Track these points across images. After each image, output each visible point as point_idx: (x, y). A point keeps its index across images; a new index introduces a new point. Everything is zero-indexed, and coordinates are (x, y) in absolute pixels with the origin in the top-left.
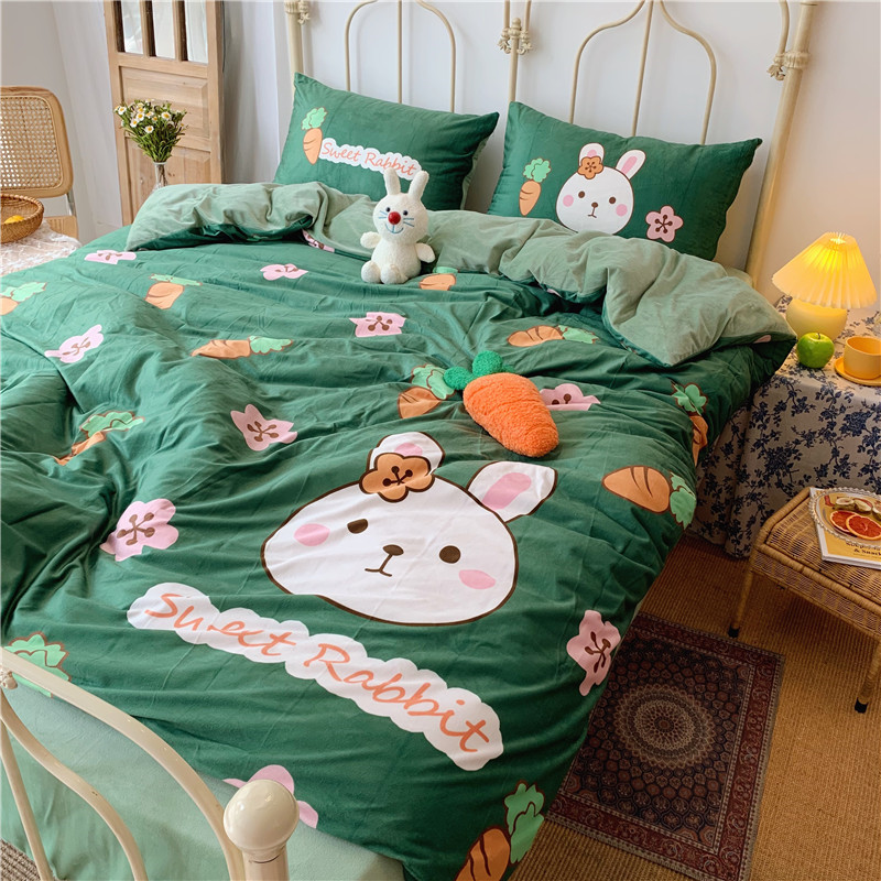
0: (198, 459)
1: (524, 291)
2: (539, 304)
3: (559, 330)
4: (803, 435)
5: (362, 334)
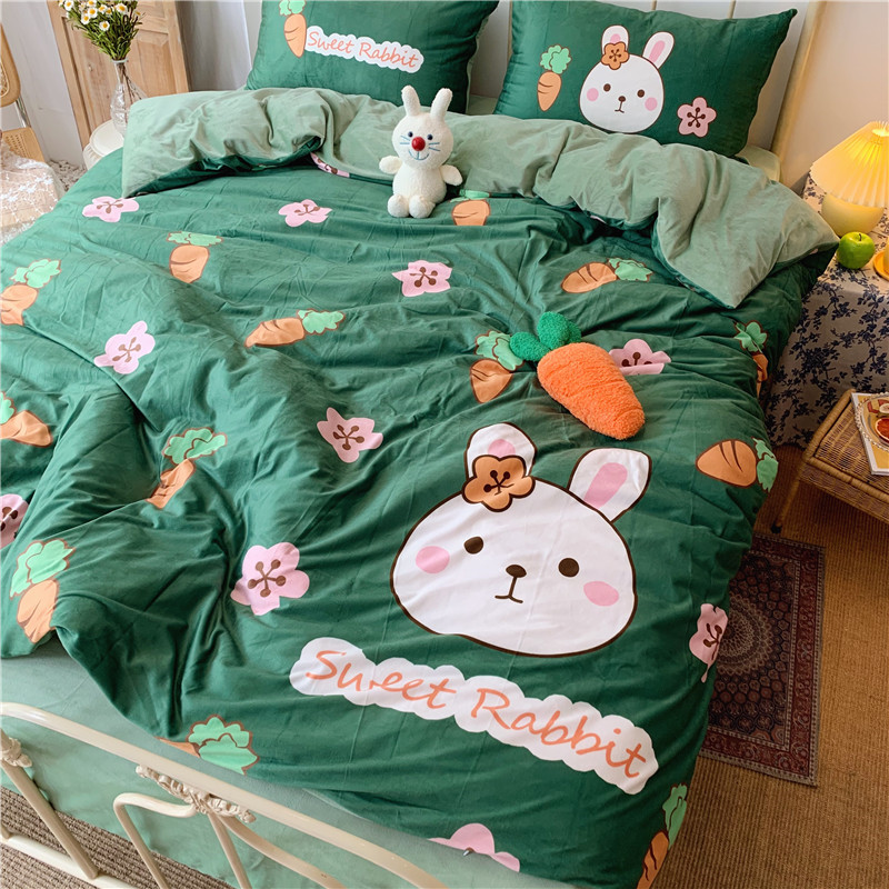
0: (305, 491)
1: (566, 219)
2: (582, 231)
3: (610, 267)
4: (843, 337)
5: (410, 293)
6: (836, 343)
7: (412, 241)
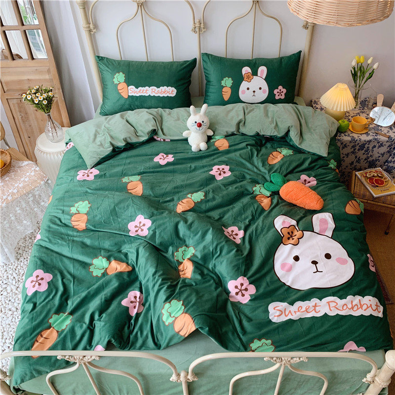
1: (256, 139)
2: (262, 142)
3: (279, 152)
5: (219, 178)
6: (344, 157)
7: (208, 160)
